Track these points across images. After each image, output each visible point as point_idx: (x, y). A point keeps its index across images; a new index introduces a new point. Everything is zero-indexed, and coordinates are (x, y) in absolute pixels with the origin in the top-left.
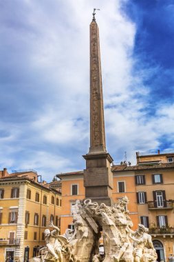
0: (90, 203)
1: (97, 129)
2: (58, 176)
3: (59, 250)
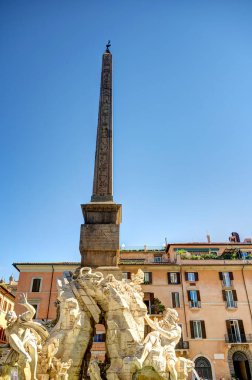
0: (90, 273)
1: (105, 173)
2: (15, 265)
3: (34, 345)
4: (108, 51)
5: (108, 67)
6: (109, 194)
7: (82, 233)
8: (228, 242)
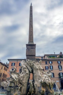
1: (31, 36)
2: (8, 60)
3: (17, 77)
4: (31, 5)
5: (31, 10)
6: (33, 42)
7: (26, 51)
8: (59, 54)
